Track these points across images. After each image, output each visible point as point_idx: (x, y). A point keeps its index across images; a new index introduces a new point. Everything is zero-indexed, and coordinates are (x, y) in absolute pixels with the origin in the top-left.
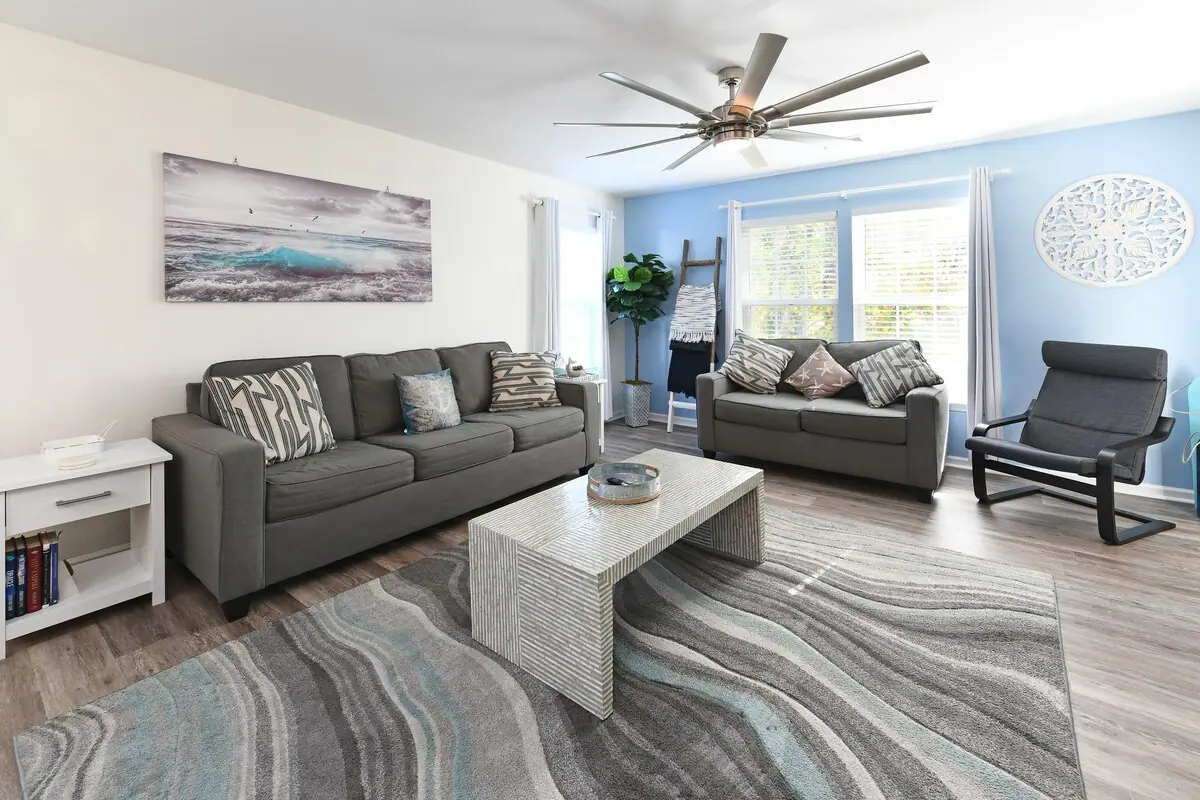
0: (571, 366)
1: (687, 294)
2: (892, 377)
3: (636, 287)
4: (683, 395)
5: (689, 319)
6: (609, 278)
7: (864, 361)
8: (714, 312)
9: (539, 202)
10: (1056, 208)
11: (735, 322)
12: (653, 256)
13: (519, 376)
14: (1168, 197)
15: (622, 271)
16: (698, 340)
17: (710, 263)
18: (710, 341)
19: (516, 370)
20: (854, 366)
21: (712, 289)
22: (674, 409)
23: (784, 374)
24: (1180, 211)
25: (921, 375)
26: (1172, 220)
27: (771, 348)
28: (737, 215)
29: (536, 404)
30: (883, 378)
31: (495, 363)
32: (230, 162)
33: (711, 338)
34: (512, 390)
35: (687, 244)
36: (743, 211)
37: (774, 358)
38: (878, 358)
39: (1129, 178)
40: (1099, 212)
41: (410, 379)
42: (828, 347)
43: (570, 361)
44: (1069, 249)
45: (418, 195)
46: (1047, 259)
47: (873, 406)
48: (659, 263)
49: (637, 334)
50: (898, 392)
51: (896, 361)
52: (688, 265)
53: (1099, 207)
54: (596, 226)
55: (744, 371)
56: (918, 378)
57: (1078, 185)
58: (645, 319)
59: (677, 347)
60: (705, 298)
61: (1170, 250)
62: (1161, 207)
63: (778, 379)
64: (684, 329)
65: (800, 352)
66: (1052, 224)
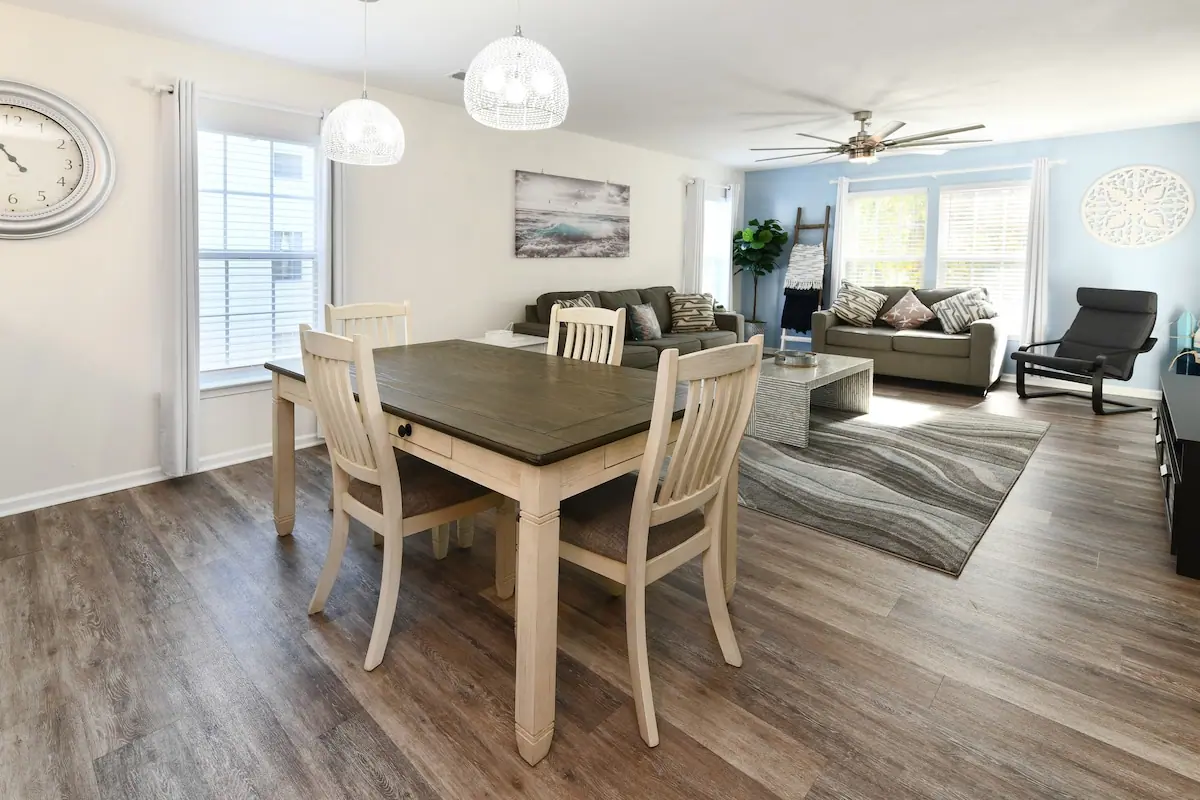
0: (716, 305)
1: (799, 251)
2: (963, 312)
3: (761, 246)
4: (793, 331)
5: (801, 270)
6: (737, 238)
7: (943, 302)
8: (822, 265)
9: (692, 182)
10: (1097, 190)
11: (839, 276)
12: (772, 221)
13: (690, 310)
14: (1177, 184)
15: (748, 234)
16: (809, 287)
17: (820, 227)
18: (818, 288)
19: (688, 305)
20: (935, 306)
21: (822, 248)
22: (787, 342)
23: (880, 313)
24: (1185, 194)
25: (984, 311)
26: (1179, 201)
27: (869, 293)
28: (845, 188)
29: (703, 328)
30: (956, 313)
31: (673, 300)
32: (540, 172)
33: (819, 286)
34: (686, 318)
35: (800, 210)
36: (850, 184)
37: (873, 301)
38: (953, 300)
39: (1152, 169)
40: (1128, 194)
41: (636, 307)
42: (915, 292)
43: (715, 302)
44: (1104, 221)
45: (624, 183)
46: (1088, 227)
47: (948, 333)
48: (777, 227)
49: (756, 283)
50: (966, 323)
51: (967, 302)
52: (800, 226)
53: (1128, 189)
54: (725, 196)
55: (849, 309)
56: (982, 313)
57: (1114, 173)
58: (765, 271)
59: (789, 292)
60: (815, 255)
61: (1176, 222)
62: (1172, 191)
63: (874, 316)
64: (796, 280)
65: (893, 296)
66: (1094, 202)
